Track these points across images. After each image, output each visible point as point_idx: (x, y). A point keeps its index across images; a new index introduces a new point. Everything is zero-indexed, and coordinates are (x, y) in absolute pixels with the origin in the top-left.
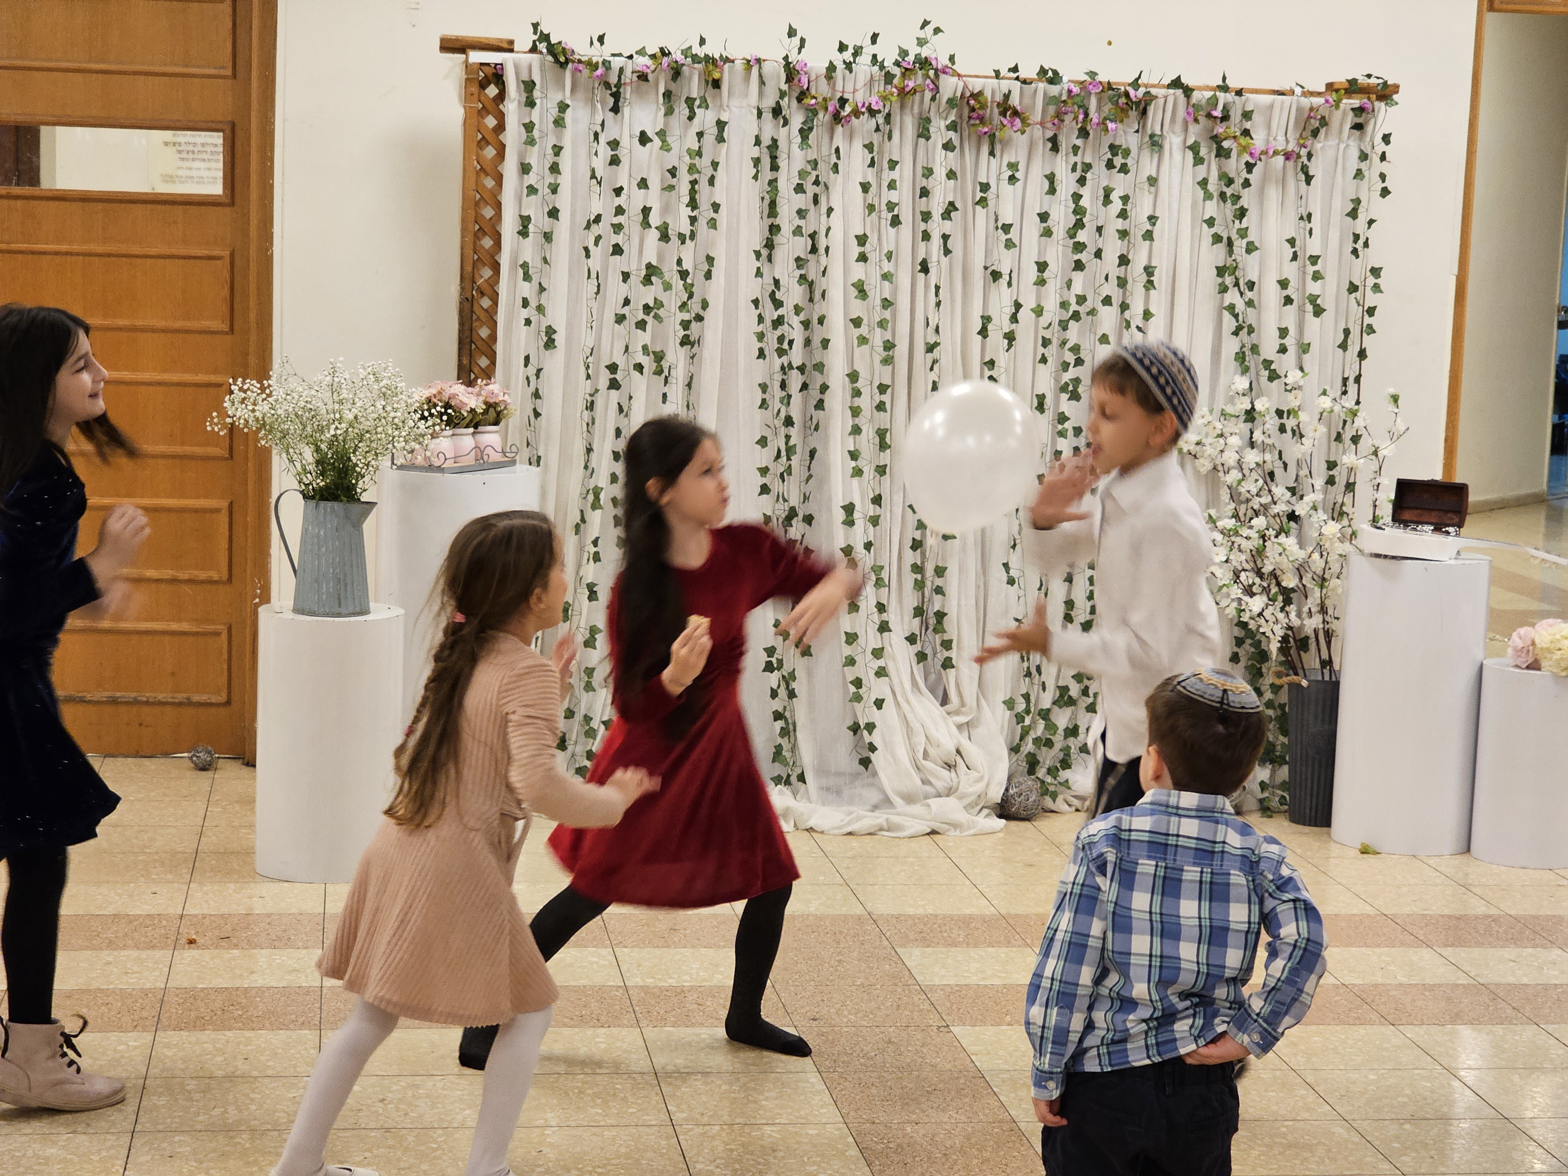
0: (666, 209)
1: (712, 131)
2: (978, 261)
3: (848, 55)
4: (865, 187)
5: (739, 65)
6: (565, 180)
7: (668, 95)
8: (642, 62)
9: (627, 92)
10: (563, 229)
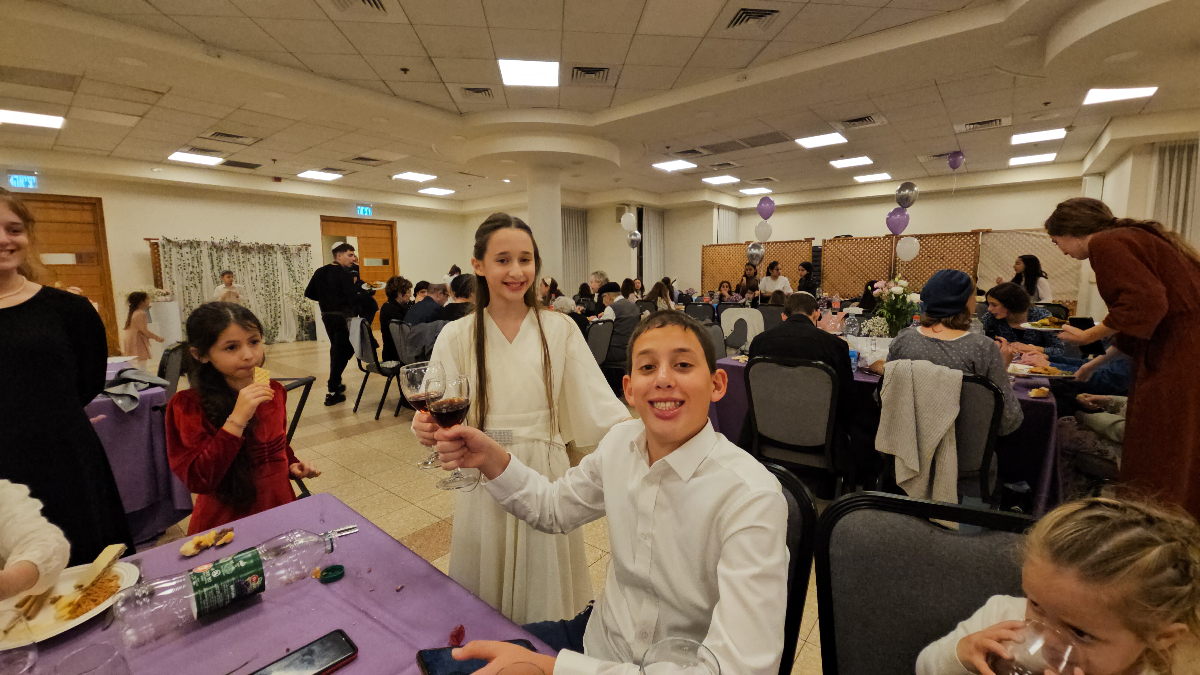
1: (199, 251)
3: (222, 241)
4: (228, 259)
5: (203, 242)
7: (190, 247)
9: (183, 246)
10: (174, 267)
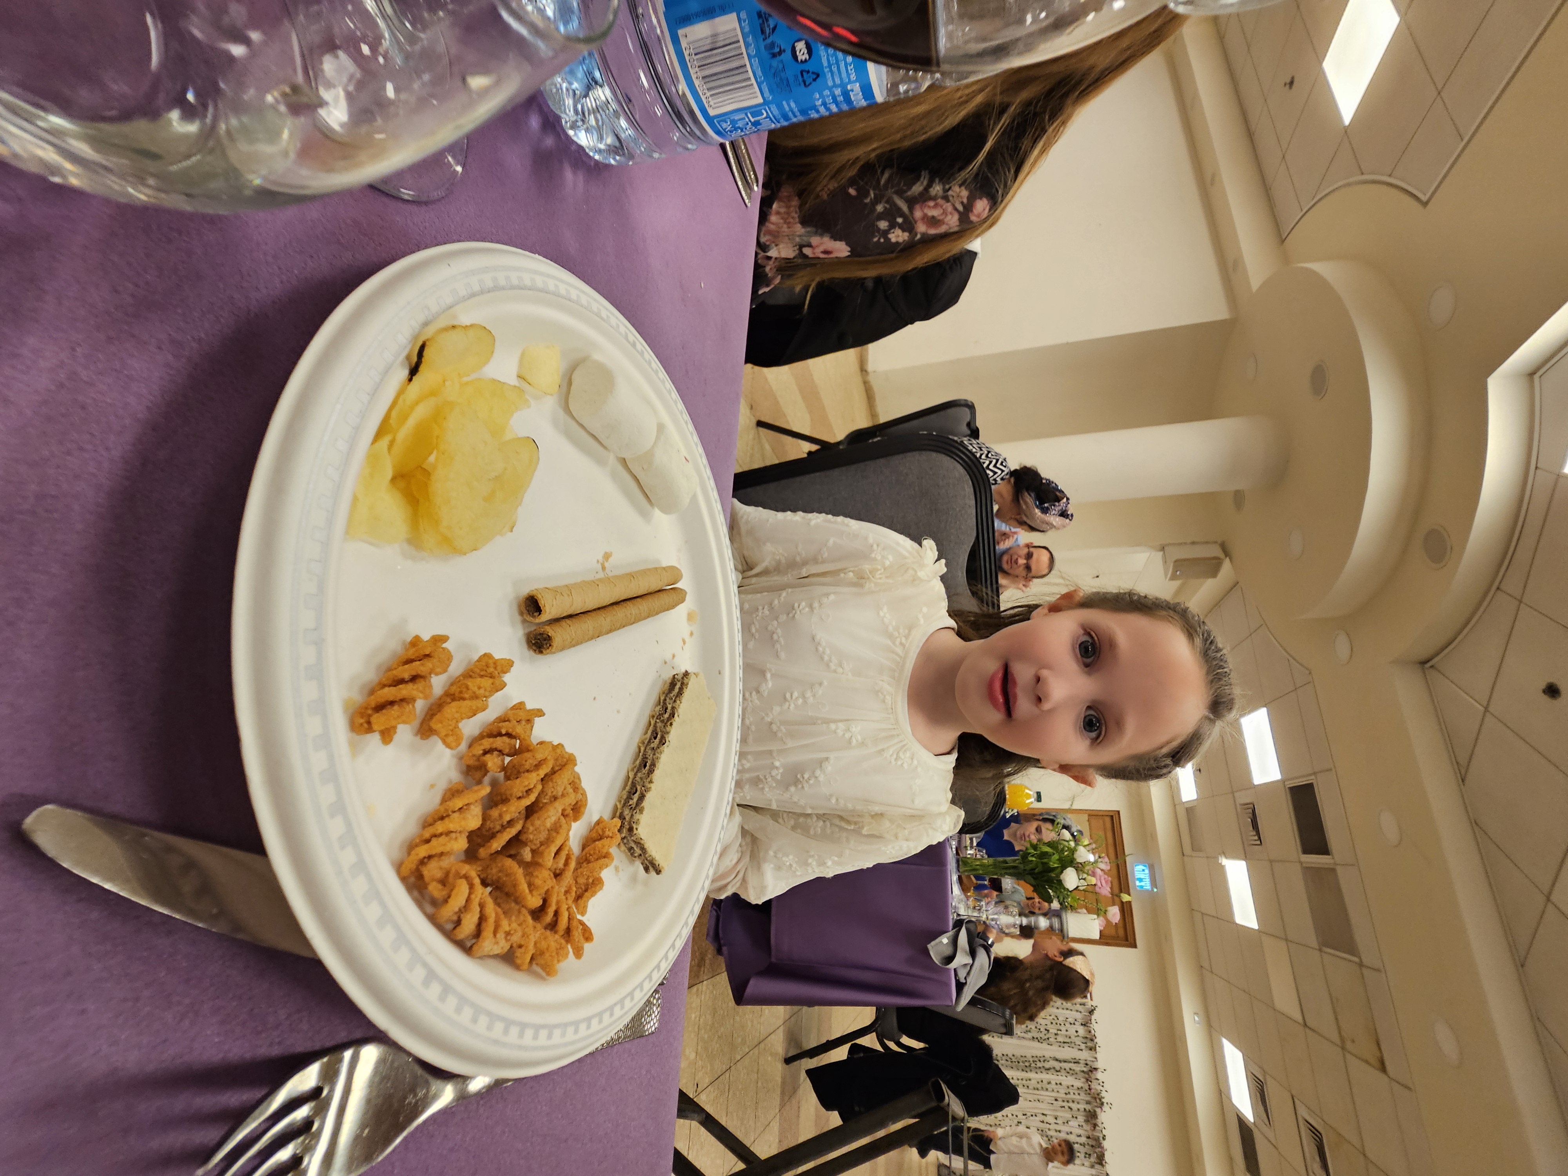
0: (1062, 1035)
1: (1080, 1048)
2: (1059, 1114)
3: (1101, 1084)
4: (1073, 1086)
5: (1096, 1056)
6: (1065, 1011)
7: (1086, 1038)
8: (1093, 1031)
9: (1086, 1028)
